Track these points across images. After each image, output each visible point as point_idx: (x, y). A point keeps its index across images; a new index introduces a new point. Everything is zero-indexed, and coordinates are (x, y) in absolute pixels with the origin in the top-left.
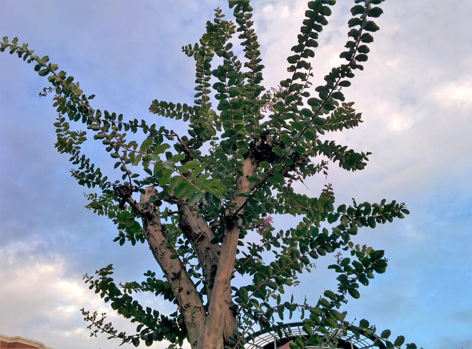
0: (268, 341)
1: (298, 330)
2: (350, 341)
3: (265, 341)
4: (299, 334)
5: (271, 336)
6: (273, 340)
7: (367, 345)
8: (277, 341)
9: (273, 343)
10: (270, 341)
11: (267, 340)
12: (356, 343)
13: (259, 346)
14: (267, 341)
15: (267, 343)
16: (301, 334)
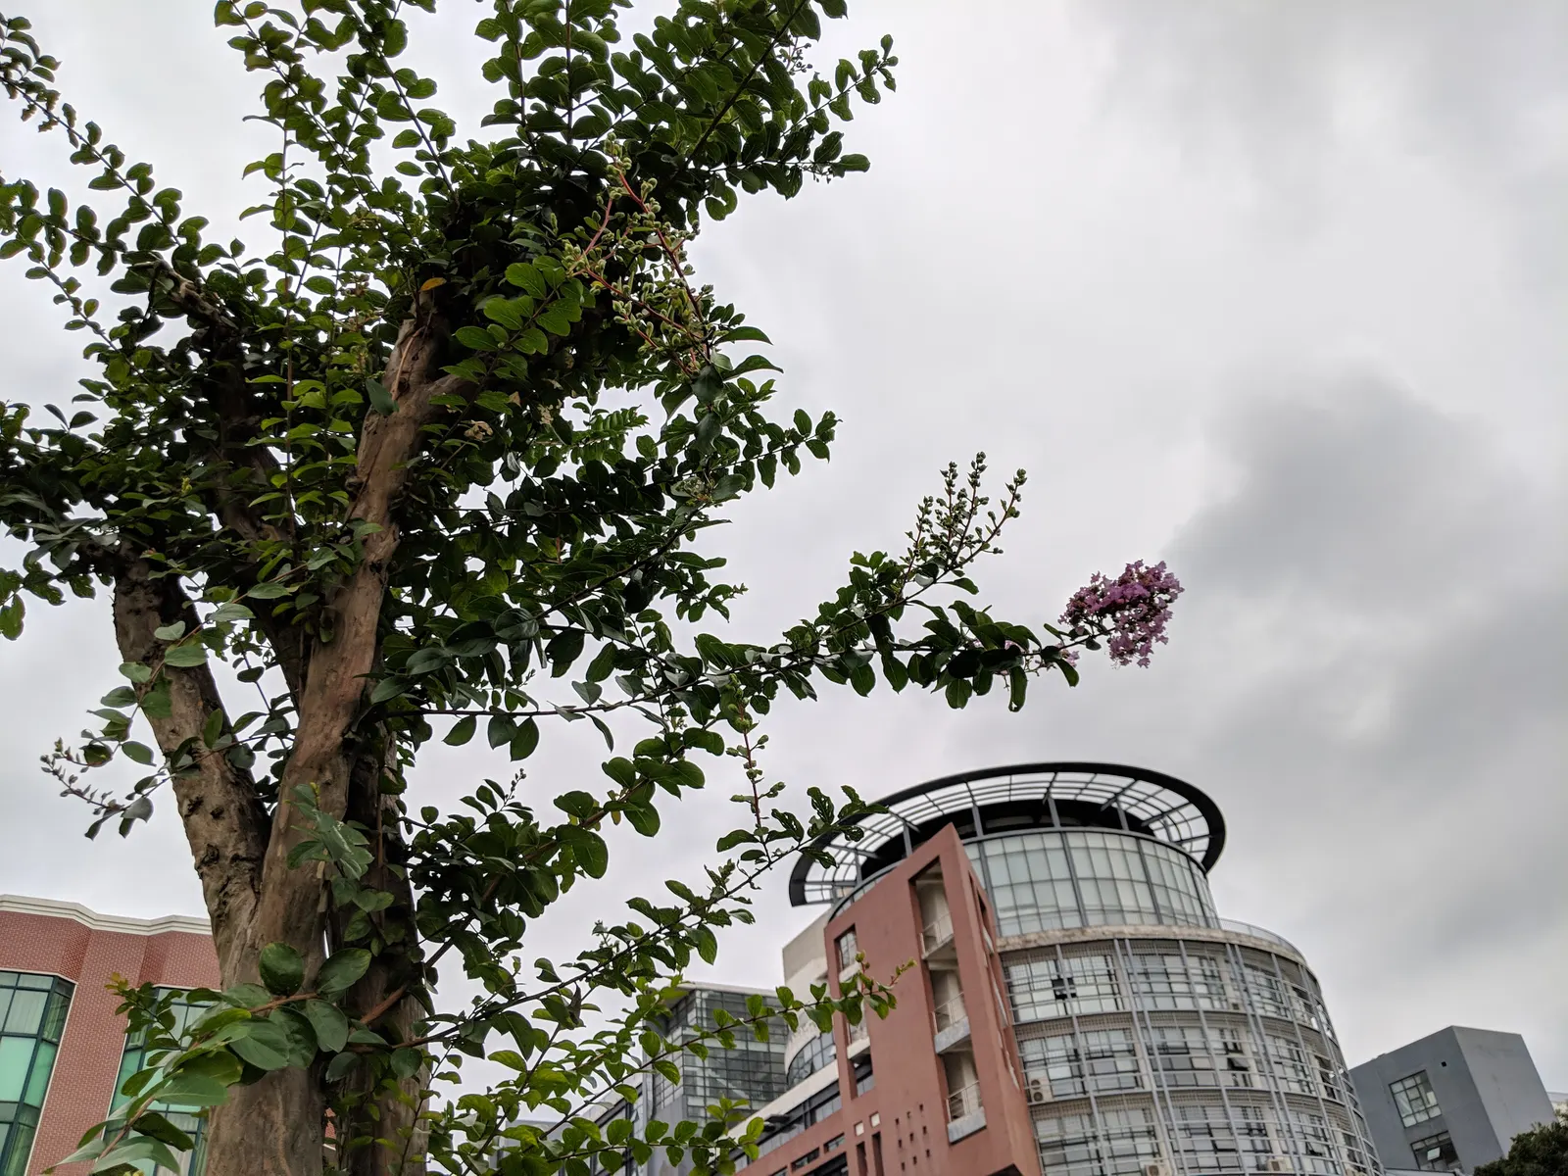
0: (886, 834)
1: (968, 794)
2: (1115, 805)
3: (877, 835)
4: (971, 805)
5: (894, 819)
6: (901, 829)
7: (1165, 808)
8: (911, 831)
9: (900, 837)
10: (893, 834)
11: (884, 831)
12: (1132, 805)
13: (864, 851)
14: (883, 835)
15: (885, 839)
16: (979, 803)
